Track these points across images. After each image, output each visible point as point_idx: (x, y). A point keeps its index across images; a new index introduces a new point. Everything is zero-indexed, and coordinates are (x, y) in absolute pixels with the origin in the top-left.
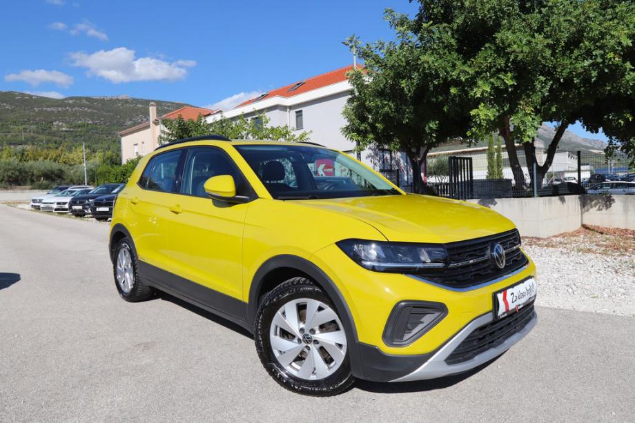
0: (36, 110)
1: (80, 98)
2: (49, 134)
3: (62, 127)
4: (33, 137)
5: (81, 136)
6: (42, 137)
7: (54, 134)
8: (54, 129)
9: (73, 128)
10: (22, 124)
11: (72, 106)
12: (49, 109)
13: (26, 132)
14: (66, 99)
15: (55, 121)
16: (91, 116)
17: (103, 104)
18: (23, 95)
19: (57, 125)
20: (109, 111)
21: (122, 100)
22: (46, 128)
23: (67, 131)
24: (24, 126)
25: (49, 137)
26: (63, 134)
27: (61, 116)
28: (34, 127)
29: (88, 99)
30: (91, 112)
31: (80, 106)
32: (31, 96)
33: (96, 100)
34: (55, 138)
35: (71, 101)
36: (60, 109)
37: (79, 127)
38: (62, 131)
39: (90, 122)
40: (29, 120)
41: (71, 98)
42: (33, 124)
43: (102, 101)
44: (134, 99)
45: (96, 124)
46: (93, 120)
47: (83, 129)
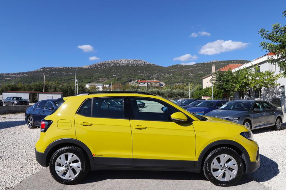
0: (184, 70)
1: (199, 64)
2: (188, 78)
3: (192, 75)
4: (183, 80)
5: (199, 78)
6: (185, 80)
7: (189, 78)
8: (190, 76)
9: (196, 75)
10: (180, 75)
11: (196, 67)
12: (188, 69)
13: (180, 78)
15: (190, 73)
16: (202, 70)
17: (207, 65)
18: (180, 65)
19: (191, 75)
20: (209, 68)
21: (215, 62)
22: (187, 77)
23: (194, 77)
24: (180, 76)
25: (187, 80)
27: (192, 71)
28: (183, 76)
29: (202, 64)
31: (199, 67)
32: (182, 65)
33: (205, 64)
34: (190, 80)
35: (195, 65)
36: (192, 69)
37: (198, 75)
38: (192, 77)
39: (202, 72)
40: (182, 74)
42: (183, 75)
44: (220, 61)
45: (204, 73)
46: (203, 71)
47: (200, 76)
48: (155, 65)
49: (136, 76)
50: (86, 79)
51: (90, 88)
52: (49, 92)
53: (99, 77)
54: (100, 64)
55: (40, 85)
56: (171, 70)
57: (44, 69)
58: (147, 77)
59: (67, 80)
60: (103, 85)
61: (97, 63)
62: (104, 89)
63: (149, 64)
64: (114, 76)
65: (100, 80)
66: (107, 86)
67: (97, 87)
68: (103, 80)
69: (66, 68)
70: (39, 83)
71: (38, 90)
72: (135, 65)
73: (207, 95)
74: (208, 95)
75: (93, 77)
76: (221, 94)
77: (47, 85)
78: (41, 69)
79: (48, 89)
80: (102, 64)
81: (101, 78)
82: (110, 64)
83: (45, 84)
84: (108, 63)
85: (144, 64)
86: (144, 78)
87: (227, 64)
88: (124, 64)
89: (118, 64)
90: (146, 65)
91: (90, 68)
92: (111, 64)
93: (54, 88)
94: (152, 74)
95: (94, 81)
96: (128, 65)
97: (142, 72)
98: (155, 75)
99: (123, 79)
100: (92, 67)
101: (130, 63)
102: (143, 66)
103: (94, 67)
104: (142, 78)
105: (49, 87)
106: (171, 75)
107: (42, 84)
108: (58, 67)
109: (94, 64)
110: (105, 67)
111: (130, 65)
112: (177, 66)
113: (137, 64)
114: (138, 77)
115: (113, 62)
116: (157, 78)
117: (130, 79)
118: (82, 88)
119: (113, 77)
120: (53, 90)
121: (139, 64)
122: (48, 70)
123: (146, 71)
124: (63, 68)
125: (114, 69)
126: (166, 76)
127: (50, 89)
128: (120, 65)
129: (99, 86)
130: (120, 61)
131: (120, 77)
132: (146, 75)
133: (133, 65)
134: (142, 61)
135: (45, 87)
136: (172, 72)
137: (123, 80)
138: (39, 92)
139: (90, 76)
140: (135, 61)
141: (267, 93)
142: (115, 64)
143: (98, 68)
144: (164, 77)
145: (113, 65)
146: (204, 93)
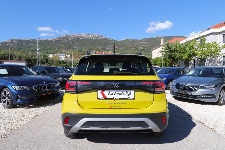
0: (134, 44)
1: (146, 39)
2: (137, 51)
3: (141, 48)
4: (133, 52)
5: (146, 51)
6: (135, 52)
8: (139, 49)
9: (144, 48)
11: (144, 41)
12: (138, 43)
13: (131, 51)
14: (142, 39)
15: (139, 47)
19: (140, 48)
20: (155, 42)
22: (136, 49)
23: (142, 50)
24: (131, 49)
26: (141, 50)
27: (140, 45)
28: (133, 49)
29: (148, 39)
30: (149, 43)
31: (146, 41)
32: (133, 40)
33: (151, 39)
35: (144, 40)
36: (140, 43)
37: (146, 48)
39: (149, 46)
40: (132, 47)
41: (144, 39)
43: (153, 39)
45: (151, 46)
46: (150, 45)
47: (147, 49)
48: (110, 39)
49: (94, 48)
50: (51, 50)
51: (53, 57)
52: (14, 60)
53: (62, 49)
54: (63, 37)
55: (5, 53)
56: (123, 43)
57: (12, 40)
58: (103, 49)
59: (33, 51)
60: (65, 55)
61: (60, 37)
62: (66, 58)
63: (105, 38)
64: (75, 47)
65: (63, 51)
66: (69, 56)
67: (59, 57)
68: (66, 51)
69: (32, 40)
70: (4, 52)
71: (3, 58)
72: (94, 39)
73: (156, 64)
74: (158, 64)
75: (56, 48)
76: (168, 63)
77: (12, 54)
78: (9, 40)
79: (13, 57)
80: (65, 37)
81: (64, 49)
82: (71, 37)
83: (10, 53)
84: (69, 37)
85: (101, 38)
86: (101, 50)
87: (169, 39)
88: (84, 38)
89: (79, 37)
90: (102, 39)
91: (53, 40)
92: (73, 37)
93: (19, 57)
94: (107, 47)
95: (58, 52)
96: (87, 39)
97: (99, 45)
98: (109, 47)
99: (83, 50)
100: (55, 39)
101: (89, 37)
102: (101, 40)
103: (58, 39)
104: (99, 50)
105: (14, 56)
106: (124, 47)
107: (7, 53)
108: (25, 39)
109: (58, 37)
110: (68, 40)
111: (89, 39)
112: (128, 40)
113: (95, 38)
114: (96, 49)
115: (74, 35)
116: (112, 50)
117: (89, 51)
118: (46, 57)
119: (75, 49)
120: (18, 58)
121: (97, 38)
122: (15, 41)
123: (102, 44)
124: (30, 40)
125: (76, 42)
126: (119, 49)
127: (15, 57)
128: (80, 38)
129: (61, 56)
130: (80, 34)
131: (80, 49)
132: (102, 47)
133: (92, 39)
134: (99, 35)
135: (10, 56)
136: (124, 46)
137: (83, 52)
138: (4, 60)
139: (54, 47)
140: (93, 35)
141: (210, 62)
142: (76, 37)
143: (61, 40)
144: (118, 50)
145: (75, 39)
146: (154, 62)
